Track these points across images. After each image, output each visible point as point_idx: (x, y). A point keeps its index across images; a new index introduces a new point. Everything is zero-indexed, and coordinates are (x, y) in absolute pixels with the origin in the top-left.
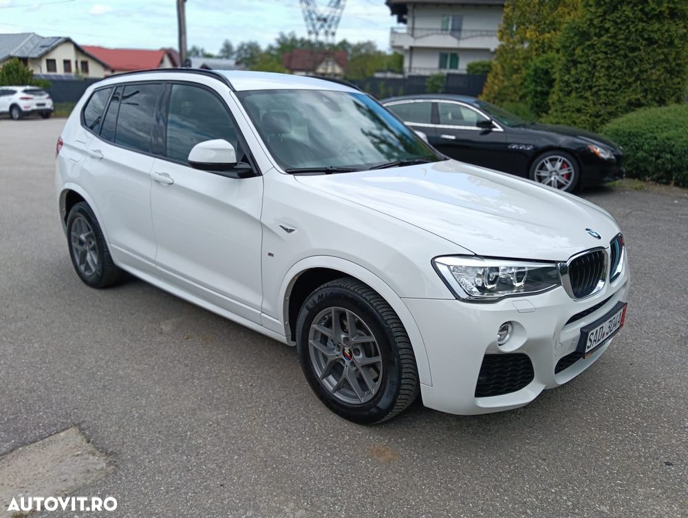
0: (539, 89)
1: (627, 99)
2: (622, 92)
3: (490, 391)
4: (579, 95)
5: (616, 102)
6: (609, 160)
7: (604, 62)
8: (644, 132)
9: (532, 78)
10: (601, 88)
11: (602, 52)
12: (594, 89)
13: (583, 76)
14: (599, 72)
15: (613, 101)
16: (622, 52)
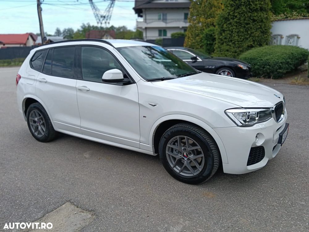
0: (209, 42)
1: (247, 45)
2: (244, 42)
3: (251, 163)
4: (227, 44)
5: (242, 46)
6: (246, 70)
7: (236, 30)
8: (256, 58)
9: (205, 38)
10: (236, 41)
11: (235, 26)
12: (233, 42)
13: (227, 36)
14: (234, 34)
15: (241, 46)
16: (243, 25)
